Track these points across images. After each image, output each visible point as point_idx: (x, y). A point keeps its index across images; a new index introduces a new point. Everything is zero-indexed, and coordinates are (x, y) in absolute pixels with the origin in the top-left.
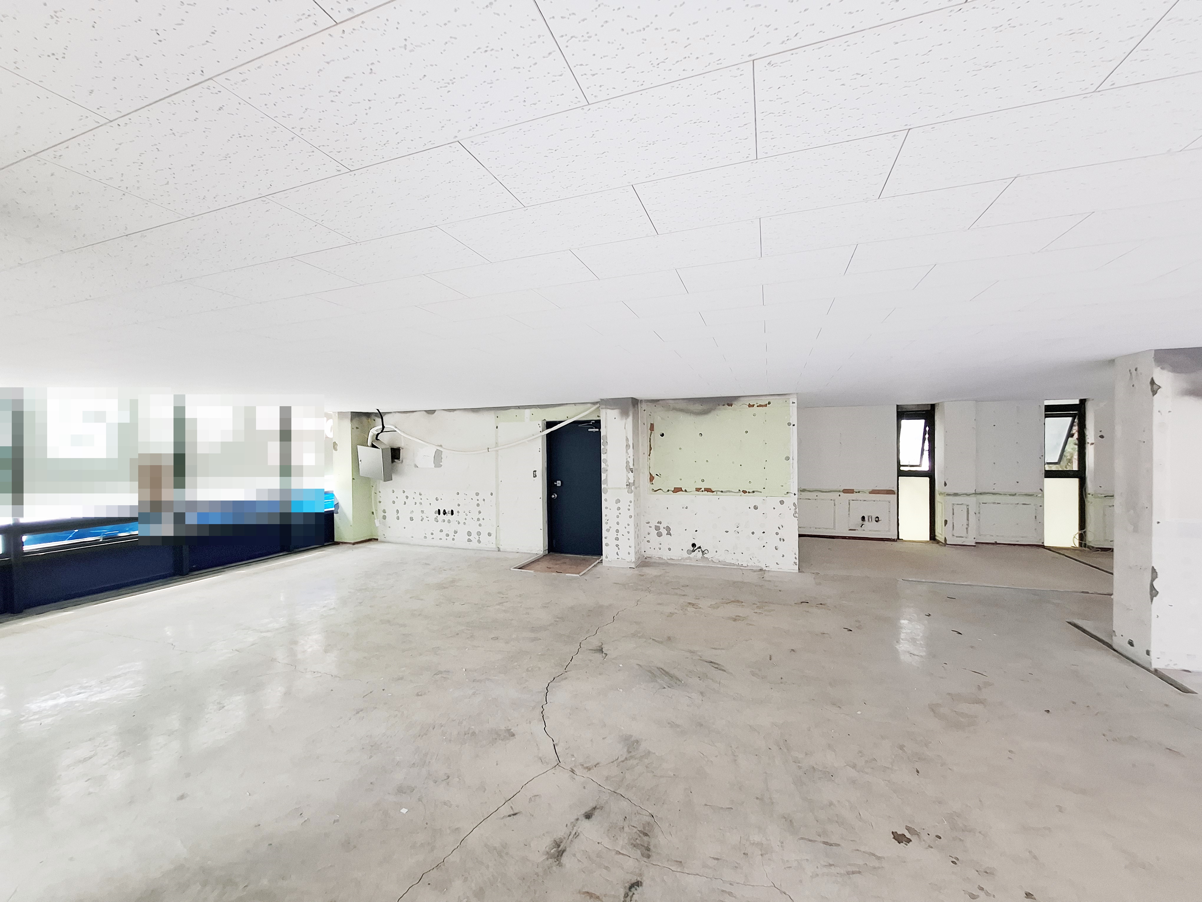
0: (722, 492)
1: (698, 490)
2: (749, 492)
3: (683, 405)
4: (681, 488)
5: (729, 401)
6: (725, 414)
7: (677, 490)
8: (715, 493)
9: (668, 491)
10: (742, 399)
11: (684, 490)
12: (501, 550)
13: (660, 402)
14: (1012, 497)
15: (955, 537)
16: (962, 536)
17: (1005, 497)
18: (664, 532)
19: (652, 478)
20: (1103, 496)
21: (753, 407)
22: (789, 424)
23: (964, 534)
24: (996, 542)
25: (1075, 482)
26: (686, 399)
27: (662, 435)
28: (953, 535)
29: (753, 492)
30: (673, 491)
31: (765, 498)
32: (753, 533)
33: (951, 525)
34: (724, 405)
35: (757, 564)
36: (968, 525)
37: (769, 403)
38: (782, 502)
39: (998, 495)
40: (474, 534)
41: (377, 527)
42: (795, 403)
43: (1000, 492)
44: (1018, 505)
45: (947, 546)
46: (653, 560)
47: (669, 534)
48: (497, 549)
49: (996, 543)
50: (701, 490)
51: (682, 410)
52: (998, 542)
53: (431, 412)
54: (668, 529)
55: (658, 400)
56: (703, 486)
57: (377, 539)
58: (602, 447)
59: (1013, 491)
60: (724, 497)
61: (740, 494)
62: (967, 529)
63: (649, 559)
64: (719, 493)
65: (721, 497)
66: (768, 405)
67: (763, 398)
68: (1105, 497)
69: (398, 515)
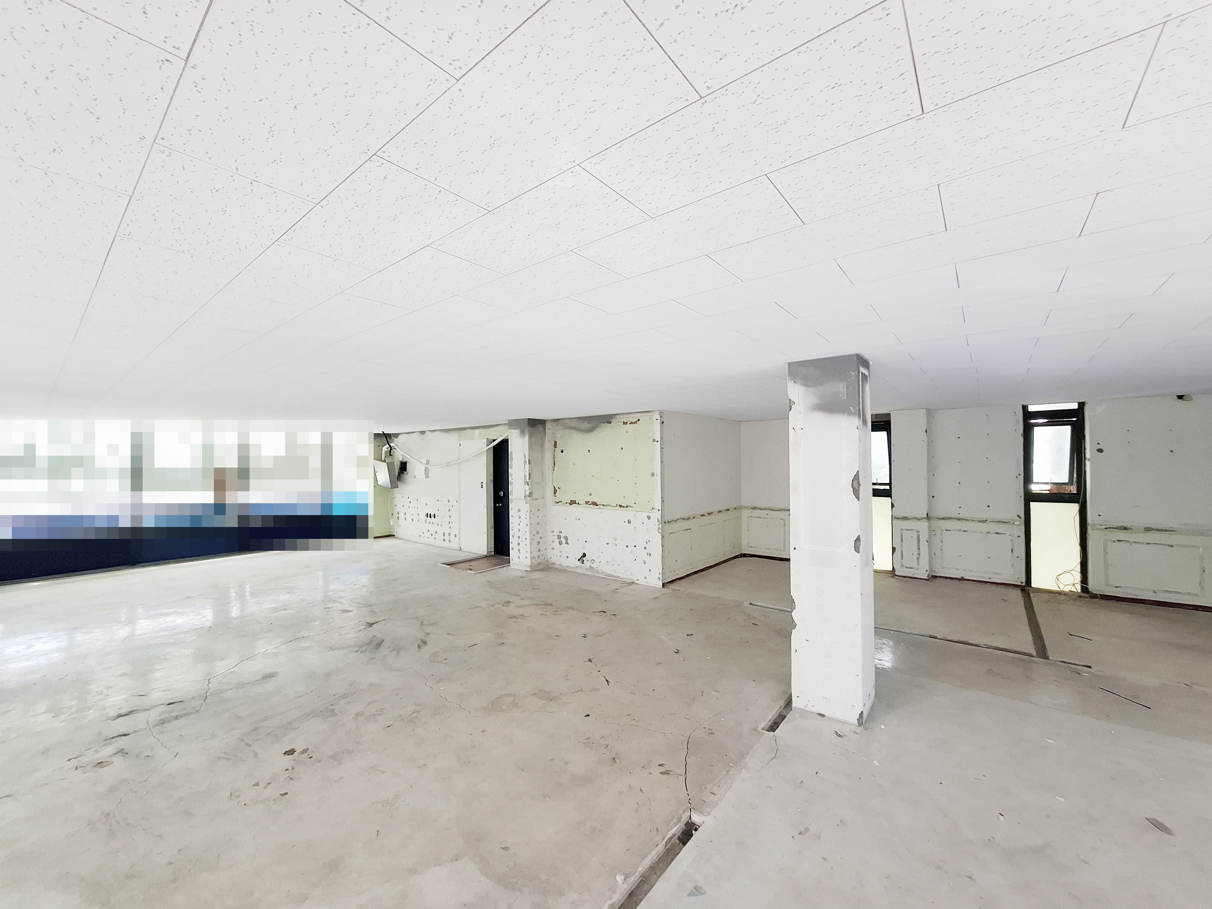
0: (603, 505)
1: (587, 503)
2: (624, 507)
3: (574, 424)
4: (575, 501)
5: (607, 419)
6: (605, 431)
7: (573, 502)
8: (598, 507)
9: (566, 503)
10: (618, 417)
11: (577, 503)
12: (462, 550)
13: (561, 421)
14: (981, 524)
15: (904, 567)
16: (913, 567)
17: (973, 524)
18: (564, 541)
19: (555, 491)
20: (1104, 527)
21: (627, 424)
22: (654, 440)
23: (915, 565)
24: (963, 577)
25: (1074, 508)
26: (576, 418)
27: (562, 452)
28: (902, 565)
29: (627, 507)
30: (569, 503)
31: (635, 513)
32: (627, 546)
33: (900, 553)
34: (604, 423)
35: (631, 577)
36: (919, 554)
37: (639, 420)
38: (649, 518)
39: (964, 521)
40: (447, 535)
41: (392, 525)
42: (658, 419)
43: (966, 517)
44: (989, 534)
45: (895, 577)
46: (555, 567)
47: (567, 543)
48: (459, 549)
49: (962, 579)
50: (589, 503)
51: (575, 429)
52: (965, 578)
53: (423, 433)
54: (566, 538)
55: (558, 420)
56: (591, 500)
57: (394, 536)
58: (509, 462)
59: (984, 517)
60: (606, 511)
61: (617, 508)
62: (918, 559)
63: (553, 565)
64: (602, 507)
65: (603, 510)
66: (638, 422)
67: (633, 415)
68: (1106, 528)
69: (406, 517)
